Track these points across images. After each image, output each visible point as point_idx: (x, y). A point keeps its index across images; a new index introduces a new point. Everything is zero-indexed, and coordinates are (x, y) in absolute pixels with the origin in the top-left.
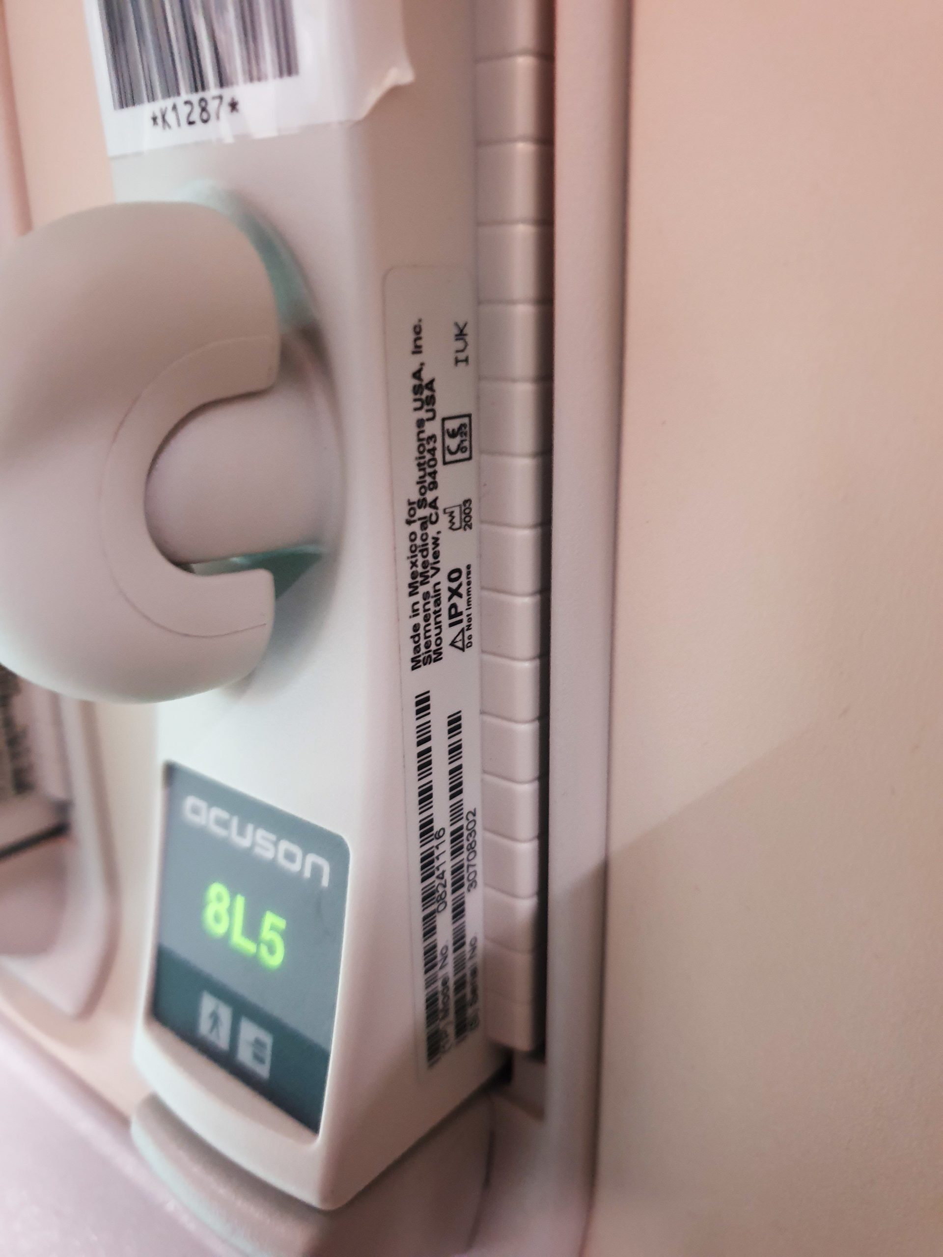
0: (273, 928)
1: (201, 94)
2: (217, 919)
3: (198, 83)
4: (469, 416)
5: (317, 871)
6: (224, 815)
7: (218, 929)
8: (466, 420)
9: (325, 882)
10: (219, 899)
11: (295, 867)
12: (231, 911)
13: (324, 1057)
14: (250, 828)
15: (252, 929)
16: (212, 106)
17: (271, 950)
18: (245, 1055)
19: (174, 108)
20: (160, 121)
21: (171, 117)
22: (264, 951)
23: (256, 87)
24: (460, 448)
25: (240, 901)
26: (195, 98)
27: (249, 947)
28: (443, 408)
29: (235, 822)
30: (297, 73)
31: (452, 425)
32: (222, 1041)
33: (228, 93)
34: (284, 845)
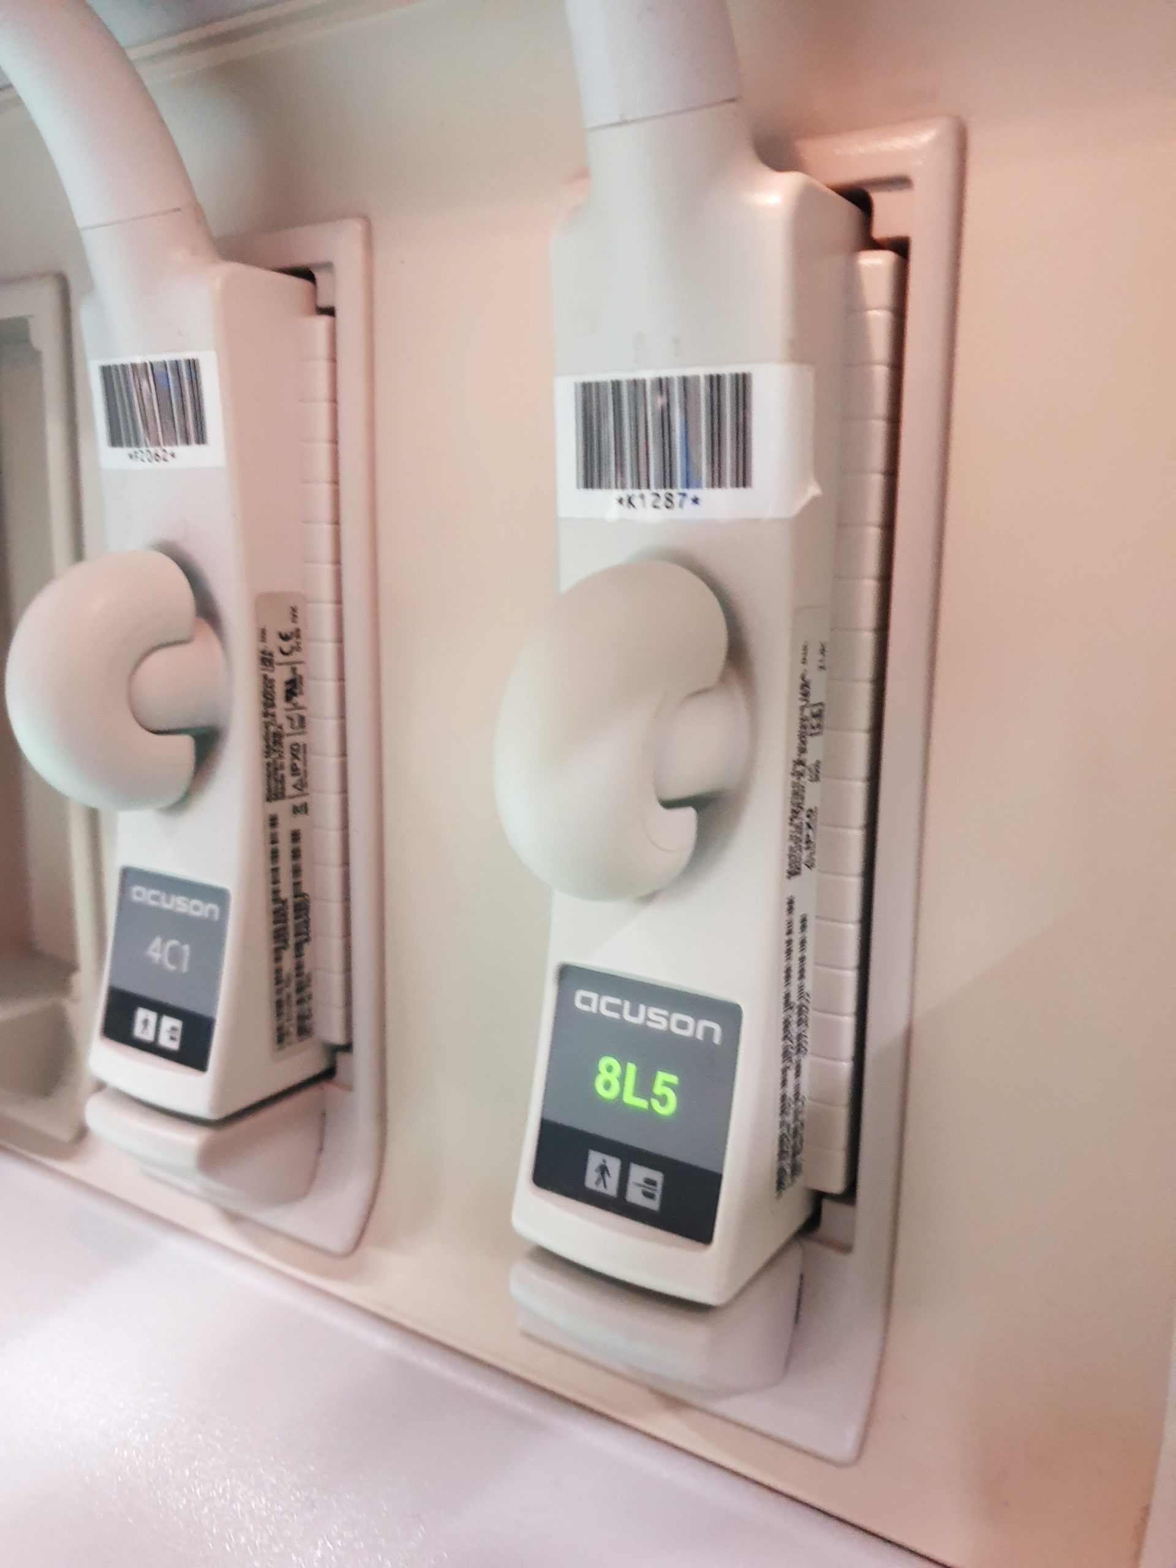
0: (667, 1084)
1: (669, 491)
2: (607, 1086)
3: (667, 480)
4: (821, 704)
5: (709, 1032)
6: (616, 1001)
7: (609, 1095)
8: (820, 707)
9: (717, 1040)
10: (610, 1069)
11: (688, 1033)
12: (622, 1079)
13: (715, 1180)
14: (642, 1008)
15: (644, 1088)
16: (677, 499)
17: (663, 1100)
18: (635, 1195)
19: (642, 497)
20: (625, 502)
21: (636, 501)
22: (656, 1104)
23: (717, 492)
24: (819, 726)
25: (631, 1068)
26: (662, 492)
27: (642, 1103)
28: (813, 699)
29: (627, 1005)
30: (750, 486)
31: (815, 710)
32: (611, 1188)
33: (691, 493)
34: (677, 1017)
